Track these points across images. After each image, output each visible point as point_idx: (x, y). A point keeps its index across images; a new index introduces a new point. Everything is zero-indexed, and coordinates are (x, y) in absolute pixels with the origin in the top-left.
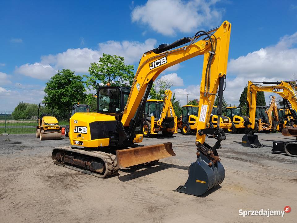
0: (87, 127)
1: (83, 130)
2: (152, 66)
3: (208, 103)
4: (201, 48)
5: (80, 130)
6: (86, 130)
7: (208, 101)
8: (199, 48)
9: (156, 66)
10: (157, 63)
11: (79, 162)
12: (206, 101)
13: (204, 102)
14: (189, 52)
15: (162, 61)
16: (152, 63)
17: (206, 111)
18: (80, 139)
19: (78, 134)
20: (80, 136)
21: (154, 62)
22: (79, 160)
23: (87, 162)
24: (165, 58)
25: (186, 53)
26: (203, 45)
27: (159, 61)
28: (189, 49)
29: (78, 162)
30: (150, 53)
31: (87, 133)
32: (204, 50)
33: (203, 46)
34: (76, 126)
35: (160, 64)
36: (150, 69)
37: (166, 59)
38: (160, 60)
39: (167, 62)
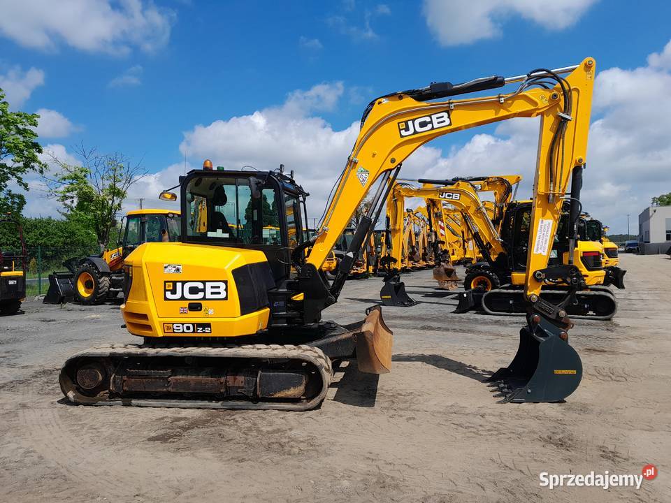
0: (226, 282)
1: (209, 290)
2: (407, 129)
3: (554, 216)
4: (540, 106)
5: (194, 291)
6: (222, 289)
7: (554, 212)
8: (536, 104)
9: (418, 129)
10: (423, 125)
11: (199, 383)
12: (549, 213)
13: (543, 215)
14: (509, 109)
15: (435, 121)
16: (406, 123)
17: (549, 232)
18: (197, 317)
19: (186, 304)
20: (195, 307)
21: (413, 121)
22: (193, 377)
23: (230, 378)
24: (445, 114)
25: (502, 110)
26: (543, 98)
27: (428, 119)
28: (510, 102)
29: (192, 382)
30: (401, 98)
31: (226, 298)
32: (545, 109)
33: (544, 100)
34: (174, 283)
35: (429, 126)
36: (402, 136)
37: (449, 117)
38: (430, 116)
39: (450, 124)
